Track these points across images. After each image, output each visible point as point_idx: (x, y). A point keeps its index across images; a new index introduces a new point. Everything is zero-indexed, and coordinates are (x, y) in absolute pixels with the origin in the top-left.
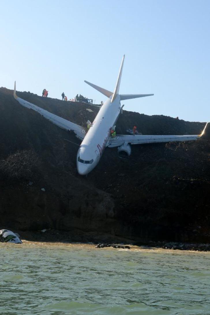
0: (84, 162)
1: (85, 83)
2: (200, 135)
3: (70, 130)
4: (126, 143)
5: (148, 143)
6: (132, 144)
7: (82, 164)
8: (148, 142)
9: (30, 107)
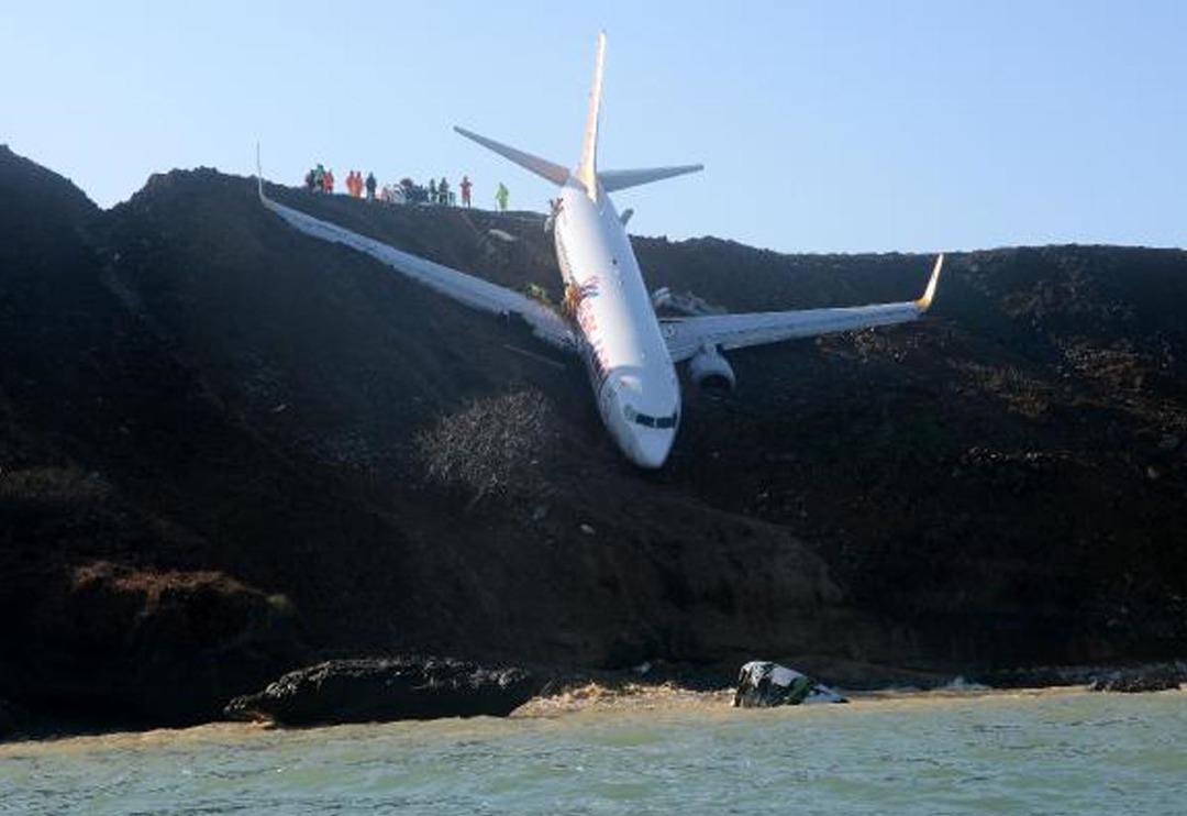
0: (655, 423)
1: (458, 134)
2: (921, 302)
3: (506, 313)
4: (710, 345)
5: (776, 339)
6: (726, 348)
7: (649, 429)
8: (775, 336)
9: (335, 239)
